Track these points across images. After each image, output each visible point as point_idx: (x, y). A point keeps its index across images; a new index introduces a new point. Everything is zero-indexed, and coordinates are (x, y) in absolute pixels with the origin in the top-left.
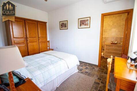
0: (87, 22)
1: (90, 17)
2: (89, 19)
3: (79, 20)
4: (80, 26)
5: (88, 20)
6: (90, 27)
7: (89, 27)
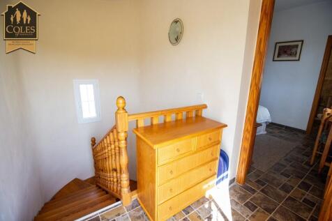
0: (294, 51)
1: (303, 41)
2: (300, 44)
3: (278, 45)
4: (278, 57)
5: (297, 46)
6: (299, 60)
7: (297, 58)
